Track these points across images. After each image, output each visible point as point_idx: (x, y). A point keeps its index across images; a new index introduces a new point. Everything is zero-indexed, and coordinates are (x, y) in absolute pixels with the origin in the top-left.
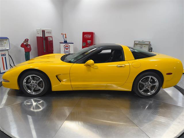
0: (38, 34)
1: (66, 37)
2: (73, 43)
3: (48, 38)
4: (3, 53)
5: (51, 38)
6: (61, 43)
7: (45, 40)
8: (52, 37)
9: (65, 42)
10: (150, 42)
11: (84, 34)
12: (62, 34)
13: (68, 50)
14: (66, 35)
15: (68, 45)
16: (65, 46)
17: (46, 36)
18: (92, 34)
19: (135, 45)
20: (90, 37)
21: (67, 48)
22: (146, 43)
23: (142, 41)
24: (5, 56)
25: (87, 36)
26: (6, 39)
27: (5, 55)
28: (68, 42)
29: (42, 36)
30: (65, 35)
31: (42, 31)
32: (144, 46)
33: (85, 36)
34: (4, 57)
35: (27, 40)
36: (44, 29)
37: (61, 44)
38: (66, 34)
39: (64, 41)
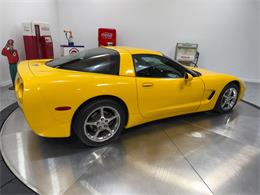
2: (83, 47)
3: (46, 38)
7: (40, 41)
8: (51, 37)
10: (197, 45)
11: (101, 31)
15: (76, 50)
17: (41, 35)
18: (113, 32)
20: (111, 35)
22: (193, 46)
28: (75, 44)
29: (34, 35)
31: (35, 26)
35: (10, 43)
36: (37, 23)
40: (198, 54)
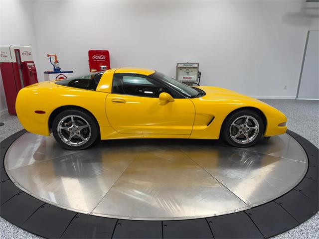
0: (5, 56)
1: (56, 61)
2: (72, 72)
3: (28, 64)
5: (32, 64)
7: (22, 68)
8: (33, 62)
9: (57, 70)
10: (198, 64)
11: (92, 53)
12: (48, 55)
14: (56, 58)
15: (64, 77)
16: (58, 78)
17: (22, 61)
18: (106, 53)
19: (179, 69)
20: (104, 58)
22: (194, 66)
23: (186, 62)
25: (97, 58)
28: (61, 70)
29: (14, 61)
30: (54, 57)
31: (15, 50)
32: (190, 70)
33: (94, 57)
36: (17, 47)
37: (50, 74)
38: (56, 56)
39: (54, 69)
40: (200, 73)
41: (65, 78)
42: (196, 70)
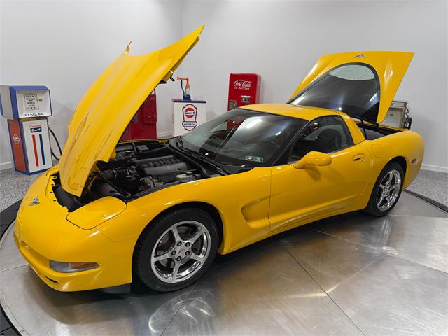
1: (188, 87)
2: (205, 102)
4: (36, 124)
6: (175, 101)
9: (187, 99)
10: (405, 103)
11: (233, 78)
12: (178, 78)
13: (192, 119)
14: (188, 82)
15: (192, 107)
16: (185, 109)
18: (253, 79)
20: (248, 85)
21: (189, 113)
22: (396, 105)
24: (40, 133)
25: (240, 84)
26: (44, 90)
27: (41, 131)
28: (192, 99)
30: (186, 81)
33: (236, 83)
34: (37, 134)
37: (175, 103)
38: (187, 80)
39: (184, 96)
41: (195, 109)
42: (399, 113)
